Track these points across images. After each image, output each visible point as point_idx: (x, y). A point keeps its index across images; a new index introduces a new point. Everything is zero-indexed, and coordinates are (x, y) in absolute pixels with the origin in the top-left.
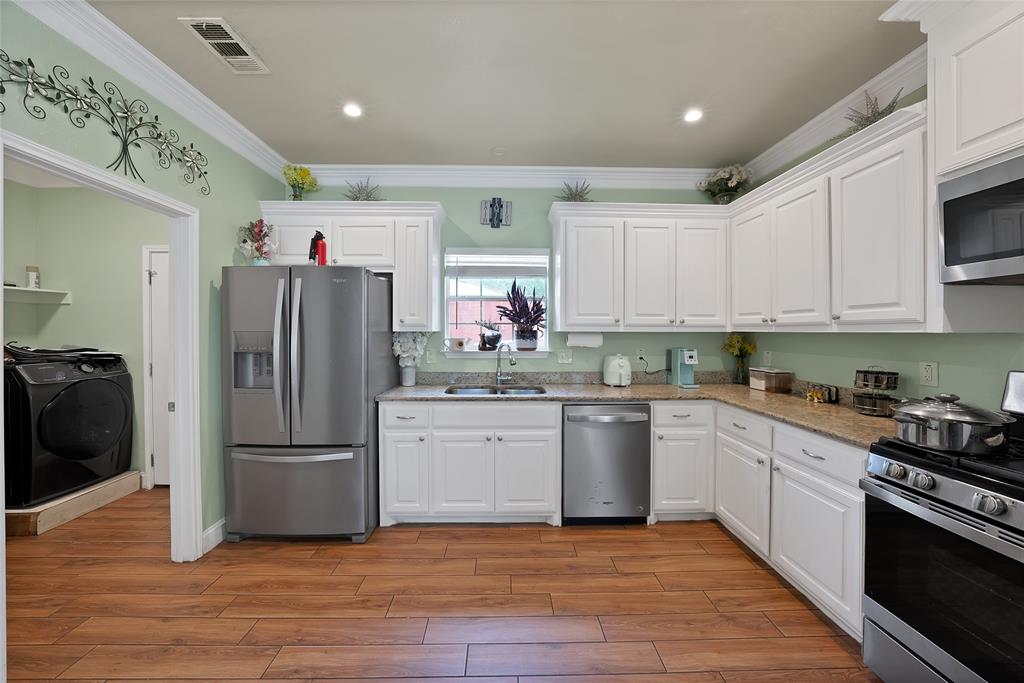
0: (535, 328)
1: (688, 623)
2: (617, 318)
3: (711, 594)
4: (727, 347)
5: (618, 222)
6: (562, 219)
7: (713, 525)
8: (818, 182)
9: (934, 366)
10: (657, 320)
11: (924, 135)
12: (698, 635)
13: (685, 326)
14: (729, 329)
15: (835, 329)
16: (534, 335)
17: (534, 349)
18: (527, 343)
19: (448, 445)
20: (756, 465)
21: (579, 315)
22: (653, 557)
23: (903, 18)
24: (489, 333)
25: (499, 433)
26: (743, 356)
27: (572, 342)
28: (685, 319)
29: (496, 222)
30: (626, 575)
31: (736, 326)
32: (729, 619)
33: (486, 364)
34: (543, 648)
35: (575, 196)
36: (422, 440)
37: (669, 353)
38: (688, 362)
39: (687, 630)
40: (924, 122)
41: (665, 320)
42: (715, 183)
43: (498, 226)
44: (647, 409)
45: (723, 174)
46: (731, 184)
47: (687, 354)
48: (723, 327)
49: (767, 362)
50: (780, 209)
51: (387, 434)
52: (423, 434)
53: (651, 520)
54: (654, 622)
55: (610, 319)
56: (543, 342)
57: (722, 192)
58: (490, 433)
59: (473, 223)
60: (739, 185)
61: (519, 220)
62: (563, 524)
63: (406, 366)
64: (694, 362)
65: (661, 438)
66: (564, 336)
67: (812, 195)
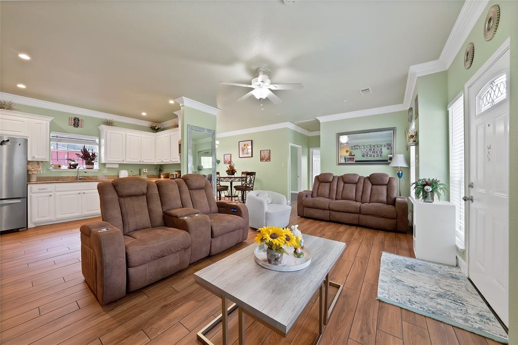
0: (93, 161)
4: (156, 168)
5: (124, 133)
6: (105, 130)
8: (169, 134)
10: (136, 161)
13: (143, 162)
14: (156, 164)
16: (93, 164)
17: (93, 168)
18: (90, 166)
19: (63, 196)
24: (73, 163)
25: (83, 192)
26: (160, 171)
27: (107, 166)
28: (144, 160)
29: (76, 126)
33: (73, 173)
35: (109, 123)
36: (51, 196)
37: (140, 170)
38: (145, 171)
41: (138, 160)
43: (77, 127)
45: (154, 125)
46: (156, 128)
47: (144, 170)
49: (166, 171)
52: (51, 194)
55: (121, 160)
56: (96, 166)
57: (155, 129)
58: (79, 192)
59: (66, 124)
60: (158, 129)
61: (86, 126)
63: (33, 174)
64: (146, 171)
66: (104, 164)
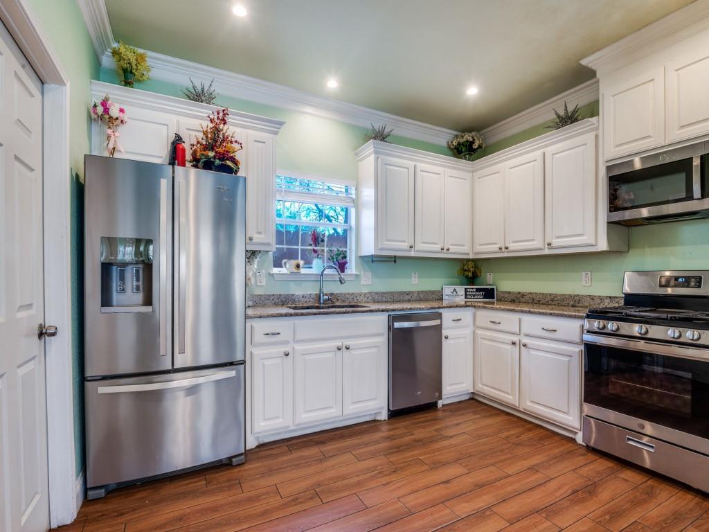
1: (502, 451)
2: (410, 244)
3: (501, 435)
5: (411, 164)
7: (473, 401)
9: (589, 273)
11: (597, 136)
12: (510, 456)
13: (450, 253)
15: (547, 252)
19: (307, 357)
20: (509, 347)
21: (388, 240)
22: (457, 424)
23: (590, 66)
25: (347, 343)
28: (450, 247)
30: (451, 437)
31: (476, 254)
32: (518, 444)
34: (442, 486)
36: (287, 355)
39: (504, 455)
40: (597, 129)
41: (437, 247)
42: (462, 144)
44: (439, 316)
45: (468, 137)
46: (474, 146)
48: (468, 254)
50: (512, 170)
51: (255, 352)
52: (287, 349)
53: (440, 403)
54: (486, 456)
55: (407, 245)
57: (468, 151)
58: (339, 343)
60: (481, 148)
62: (389, 418)
65: (446, 338)
67: (533, 163)
